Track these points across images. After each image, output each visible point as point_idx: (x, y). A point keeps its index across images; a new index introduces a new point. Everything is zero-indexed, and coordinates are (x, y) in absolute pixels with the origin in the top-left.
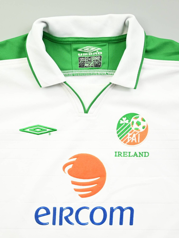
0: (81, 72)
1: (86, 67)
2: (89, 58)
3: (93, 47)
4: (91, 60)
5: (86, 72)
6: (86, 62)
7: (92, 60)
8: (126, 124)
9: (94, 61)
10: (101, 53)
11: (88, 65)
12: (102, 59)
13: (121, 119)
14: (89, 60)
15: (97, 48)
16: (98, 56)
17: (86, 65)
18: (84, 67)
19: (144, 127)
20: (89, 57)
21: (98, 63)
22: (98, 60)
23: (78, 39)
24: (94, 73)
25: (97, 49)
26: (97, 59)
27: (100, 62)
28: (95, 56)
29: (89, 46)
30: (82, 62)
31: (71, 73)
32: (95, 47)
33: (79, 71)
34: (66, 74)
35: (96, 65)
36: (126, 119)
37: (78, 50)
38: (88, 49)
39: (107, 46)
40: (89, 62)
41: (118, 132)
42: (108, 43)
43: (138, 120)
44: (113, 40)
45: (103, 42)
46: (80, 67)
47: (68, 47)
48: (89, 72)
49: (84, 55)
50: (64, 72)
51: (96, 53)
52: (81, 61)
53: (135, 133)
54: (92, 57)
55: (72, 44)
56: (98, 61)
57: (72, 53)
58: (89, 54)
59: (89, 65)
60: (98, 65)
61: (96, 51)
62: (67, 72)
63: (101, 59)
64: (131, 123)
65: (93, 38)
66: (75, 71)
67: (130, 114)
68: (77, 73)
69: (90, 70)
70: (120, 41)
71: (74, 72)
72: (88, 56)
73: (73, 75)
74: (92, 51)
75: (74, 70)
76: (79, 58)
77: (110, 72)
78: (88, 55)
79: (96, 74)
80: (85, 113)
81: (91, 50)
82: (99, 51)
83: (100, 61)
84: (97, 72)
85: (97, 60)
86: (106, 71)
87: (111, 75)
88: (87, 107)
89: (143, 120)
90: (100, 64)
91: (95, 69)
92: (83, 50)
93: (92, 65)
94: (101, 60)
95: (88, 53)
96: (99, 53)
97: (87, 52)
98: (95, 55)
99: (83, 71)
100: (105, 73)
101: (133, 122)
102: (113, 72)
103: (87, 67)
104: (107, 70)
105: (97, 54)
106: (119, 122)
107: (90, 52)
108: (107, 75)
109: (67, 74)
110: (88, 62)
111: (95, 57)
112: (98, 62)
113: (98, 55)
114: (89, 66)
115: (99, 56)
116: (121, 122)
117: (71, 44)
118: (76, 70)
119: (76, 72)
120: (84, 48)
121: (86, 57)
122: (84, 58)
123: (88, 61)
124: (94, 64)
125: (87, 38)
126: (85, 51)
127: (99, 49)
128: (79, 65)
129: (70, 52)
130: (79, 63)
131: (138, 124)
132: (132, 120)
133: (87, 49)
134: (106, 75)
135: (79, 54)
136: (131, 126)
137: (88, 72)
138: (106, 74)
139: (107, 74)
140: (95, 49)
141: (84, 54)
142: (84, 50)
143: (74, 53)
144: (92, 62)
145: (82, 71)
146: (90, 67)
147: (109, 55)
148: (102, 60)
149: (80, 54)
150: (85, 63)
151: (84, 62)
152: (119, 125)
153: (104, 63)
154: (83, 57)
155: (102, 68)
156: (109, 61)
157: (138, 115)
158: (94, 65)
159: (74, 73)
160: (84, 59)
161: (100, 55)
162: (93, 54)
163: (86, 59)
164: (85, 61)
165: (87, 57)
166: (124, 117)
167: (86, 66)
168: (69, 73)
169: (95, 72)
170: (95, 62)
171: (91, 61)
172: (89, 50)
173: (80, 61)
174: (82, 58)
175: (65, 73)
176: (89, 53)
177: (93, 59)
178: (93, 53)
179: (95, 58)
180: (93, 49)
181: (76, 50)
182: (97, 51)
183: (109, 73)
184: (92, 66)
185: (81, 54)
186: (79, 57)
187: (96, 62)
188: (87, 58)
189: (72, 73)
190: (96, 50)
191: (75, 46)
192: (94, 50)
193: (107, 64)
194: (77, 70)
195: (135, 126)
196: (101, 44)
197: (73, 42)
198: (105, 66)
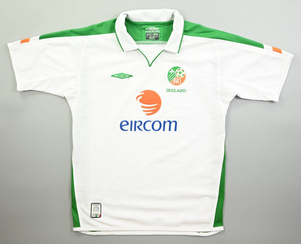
1: (150, 39)
2: (152, 34)
5: (150, 42)
8: (173, 73)
10: (159, 31)
13: (170, 70)
17: (150, 38)
19: (183, 75)
23: (145, 23)
26: (156, 35)
27: (158, 37)
28: (156, 33)
29: (152, 27)
32: (155, 28)
33: (146, 42)
35: (156, 38)
36: (173, 70)
39: (162, 27)
41: (168, 78)
42: (163, 25)
43: (180, 70)
44: (166, 24)
45: (160, 24)
46: (147, 39)
47: (140, 27)
50: (137, 42)
51: (156, 31)
53: (178, 78)
55: (142, 26)
61: (156, 30)
62: (139, 42)
64: (176, 72)
67: (176, 67)
69: (152, 41)
70: (169, 24)
76: (146, 33)
79: (156, 43)
82: (158, 30)
88: (150, 63)
89: (183, 71)
91: (155, 40)
93: (154, 38)
95: (151, 31)
96: (157, 31)
99: (148, 42)
100: (161, 43)
101: (177, 72)
102: (166, 42)
106: (169, 72)
107: (153, 30)
110: (151, 36)
114: (152, 38)
116: (170, 72)
119: (144, 42)
120: (149, 28)
125: (151, 22)
129: (141, 30)
131: (180, 73)
132: (177, 70)
133: (151, 29)
135: (146, 31)
136: (176, 74)
139: (162, 43)
141: (149, 31)
143: (143, 31)
147: (164, 32)
148: (159, 35)
152: (169, 73)
153: (160, 37)
154: (148, 33)
155: (159, 40)
156: (164, 36)
157: (180, 68)
161: (158, 33)
164: (149, 36)
165: (150, 33)
166: (172, 69)
171: (153, 35)
173: (146, 36)
177: (154, 34)
181: (144, 29)
183: (164, 43)
185: (147, 31)
189: (142, 43)
191: (144, 27)
193: (163, 38)
195: (178, 74)
196: (159, 26)
197: (142, 24)
198: (161, 39)
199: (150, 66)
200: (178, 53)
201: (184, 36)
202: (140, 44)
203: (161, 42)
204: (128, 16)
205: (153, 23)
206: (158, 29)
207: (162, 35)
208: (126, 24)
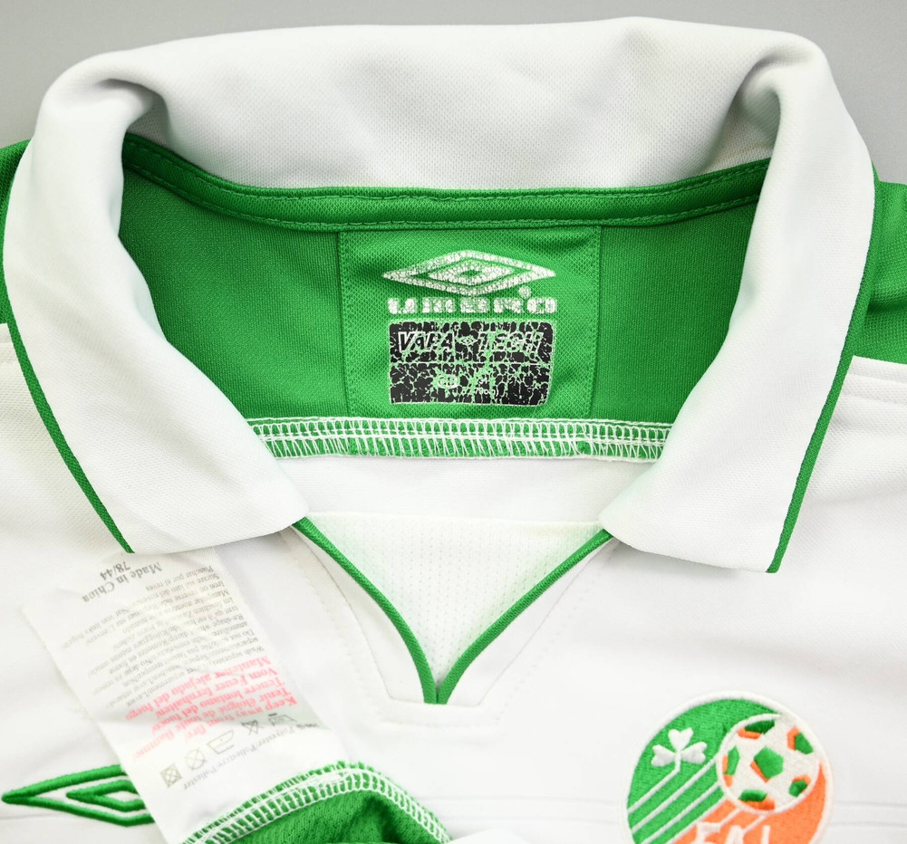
0: (408, 437)
2: (465, 330)
3: (493, 258)
4: (475, 347)
5: (442, 435)
6: (442, 362)
7: (488, 354)
8: (689, 767)
9: (498, 356)
10: (551, 305)
11: (456, 382)
12: (553, 346)
13: (661, 738)
14: (459, 347)
15: (520, 264)
16: (529, 329)
17: (441, 381)
18: (428, 399)
19: (798, 786)
20: (464, 325)
21: (529, 380)
22: (526, 354)
23: (387, 203)
24: (498, 444)
25: (525, 278)
26: (518, 344)
27: (544, 370)
29: (463, 254)
30: (414, 355)
31: (336, 436)
32: (505, 260)
33: (392, 427)
34: (299, 442)
35: (513, 388)
36: (693, 741)
37: (385, 276)
38: (460, 271)
39: (587, 255)
40: (460, 362)
41: (633, 819)
42: (603, 227)
43: (765, 741)
44: (641, 212)
45: (567, 222)
47: (319, 253)
48: (462, 438)
49: (426, 310)
50: (288, 425)
51: (515, 305)
52: (406, 353)
53: (742, 820)
54: (486, 328)
55: (343, 236)
56: (528, 364)
57: (346, 293)
58: (466, 307)
59: (464, 382)
61: (512, 292)
62: (312, 428)
63: (549, 349)
64: (719, 759)
65: (495, 195)
66: (365, 426)
67: (720, 704)
68: (382, 437)
69: (467, 422)
70: (684, 214)
71: (359, 433)
72: (460, 321)
73: (354, 452)
74: (490, 289)
75: (360, 419)
76: (394, 329)
77: (602, 433)
78: (458, 313)
79: (510, 449)
80: (428, 699)
81: (477, 280)
82: (538, 288)
83: (541, 364)
84: (516, 439)
85: (519, 357)
86: (579, 429)
87: (610, 453)
88: (440, 666)
89: (799, 742)
90: (537, 385)
91: (505, 414)
92: (424, 276)
93: (486, 386)
94: (546, 360)
95: (457, 297)
96: (532, 306)
97: (449, 290)
98: (507, 312)
99: (419, 429)
100: (572, 440)
101: (732, 757)
102: (627, 434)
103: (451, 399)
104: (583, 423)
105: (524, 307)
106: (647, 754)
107: (474, 291)
108: (583, 456)
109: (309, 442)
110: (456, 362)
111: (506, 327)
112: (525, 369)
113: (528, 321)
114: (465, 389)
115: (535, 325)
116: (661, 755)
117: (337, 233)
118: (370, 420)
119: (371, 429)
120: (430, 264)
123: (453, 351)
124: (498, 380)
125: (455, 195)
126: (437, 286)
127: (534, 277)
128: (395, 379)
129: (329, 284)
130: (396, 364)
131: (766, 765)
132: (732, 740)
133: (449, 275)
134: (575, 456)
135: (393, 305)
136: (721, 782)
137: (452, 437)
138: (575, 448)
139: (585, 448)
140: (508, 271)
141: (426, 302)
142: (431, 276)
143: (358, 294)
144: (487, 362)
145: (410, 429)
146: (472, 404)
147: (605, 312)
148: (552, 354)
149: (402, 304)
150: (436, 369)
151: (425, 357)
153: (567, 376)
154: (420, 321)
155: (546, 411)
156: (602, 358)
157: (771, 711)
158: (501, 388)
159: (354, 436)
160: (426, 336)
161: (540, 321)
162: (492, 306)
163: (444, 336)
164: (433, 355)
165: (446, 328)
166: (678, 723)
167: (442, 391)
168: (321, 437)
169: (505, 438)
170: (503, 367)
172: (463, 280)
173: (399, 355)
174: (416, 333)
175: (294, 430)
176: (464, 301)
177: (491, 343)
178: (496, 301)
179: (507, 339)
180: (494, 273)
181: (372, 273)
182: (521, 291)
183: (599, 441)
184: (487, 399)
185: (411, 303)
186: (396, 322)
187: (516, 367)
188: (451, 332)
189: (345, 436)
190: (516, 281)
191: (370, 249)
192: (502, 278)
193: (589, 382)
194: (379, 421)
195: (747, 779)
196: (551, 235)
197: (351, 219)
198: (569, 394)
199: (437, 692)
200: (773, 569)
201: (856, 361)
202: (321, 449)
203: (569, 431)
204: (155, 104)
205: (482, 204)
206: (539, 272)
207: (583, 352)
208: (131, 236)
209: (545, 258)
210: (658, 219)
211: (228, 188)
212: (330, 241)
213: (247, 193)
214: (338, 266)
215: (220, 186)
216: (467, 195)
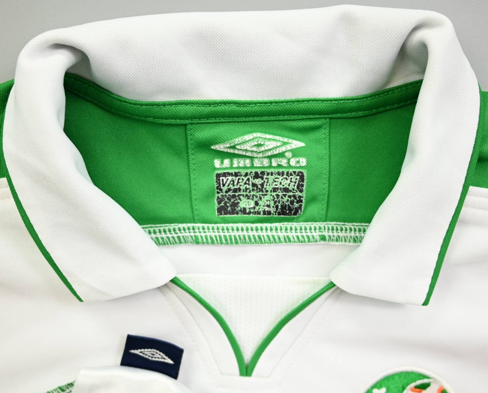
0: (227, 234)
1: (244, 211)
2: (257, 176)
3: (271, 136)
4: (262, 185)
5: (245, 233)
6: (245, 193)
7: (269, 188)
9: (275, 190)
10: (303, 162)
11: (252, 204)
12: (305, 183)
15: (286, 140)
16: (291, 175)
17: (244, 203)
18: (237, 213)
20: (256, 173)
22: (290, 188)
23: (212, 109)
24: (276, 237)
25: (288, 147)
26: (285, 183)
27: (300, 197)
28: (281, 170)
29: (255, 135)
30: (229, 190)
31: (188, 234)
32: (277, 138)
33: (218, 229)
34: (168, 238)
35: (283, 207)
37: (212, 147)
38: (253, 144)
39: (322, 134)
40: (254, 193)
42: (330, 118)
44: (351, 110)
45: (311, 116)
46: (220, 210)
47: (176, 136)
48: (256, 234)
49: (235, 165)
50: (162, 229)
51: (284, 162)
52: (225, 189)
54: (268, 174)
55: (189, 127)
56: (291, 194)
57: (191, 157)
58: (257, 163)
59: (257, 204)
60: (290, 209)
61: (281, 155)
62: (174, 230)
63: (303, 186)
65: (271, 103)
66: (203, 229)
67: (400, 374)
68: (213, 235)
69: (259, 225)
70: (374, 111)
71: (200, 232)
72: (254, 171)
73: (198, 243)
74: (270, 153)
75: (200, 225)
76: (218, 176)
77: (333, 229)
78: (252, 167)
79: (282, 239)
80: (241, 374)
81: (262, 149)
82: (296, 153)
83: (298, 194)
84: (286, 234)
85: (286, 190)
86: (320, 228)
87: (337, 240)
88: (248, 356)
89: (444, 392)
90: (296, 205)
91: (280, 221)
92: (234, 147)
93: (269, 206)
94: (301, 191)
95: (252, 158)
96: (293, 162)
97: (247, 154)
98: (279, 166)
99: (233, 230)
100: (317, 234)
102: (346, 230)
103: (250, 213)
104: (322, 224)
105: (289, 163)
107: (261, 155)
108: (322, 242)
109: (173, 238)
110: (252, 193)
111: (279, 174)
112: (290, 197)
113: (291, 171)
114: (257, 208)
115: (295, 172)
117: (185, 125)
118: (206, 225)
119: (206, 230)
120: (237, 140)
121: (243, 172)
122: (236, 175)
124: (275, 202)
125: (249, 103)
126: (240, 153)
127: (294, 147)
128: (219, 203)
129: (182, 152)
130: (220, 195)
133: (247, 146)
134: (318, 243)
135: (217, 163)
137: (251, 233)
138: (318, 238)
139: (323, 238)
140: (279, 144)
141: (235, 161)
142: (237, 147)
143: (198, 158)
144: (269, 193)
145: (228, 230)
146: (261, 216)
147: (332, 165)
148: (304, 188)
149: (222, 163)
150: (241, 197)
151: (235, 191)
153: (312, 199)
154: (233, 171)
155: (301, 219)
156: (332, 189)
157: (428, 378)
158: (277, 207)
159: (198, 234)
160: (236, 179)
161: (297, 170)
162: (271, 162)
163: (245, 179)
164: (240, 189)
165: (246, 175)
166: (377, 386)
167: (245, 209)
168: (180, 235)
169: (280, 234)
170: (278, 195)
171: (261, 188)
172: (255, 149)
173: (221, 190)
174: (230, 178)
175: (165, 231)
176: (256, 160)
177: (271, 183)
178: (273, 160)
179: (280, 180)
180: (271, 145)
181: (205, 146)
182: (286, 154)
183: (331, 234)
185: (227, 162)
186: (219, 172)
188: (249, 177)
189: (192, 234)
190: (283, 149)
191: (203, 133)
192: (276, 148)
193: (325, 202)
194: (211, 226)
196: (302, 124)
197: (193, 117)
198: (314, 209)
199: (246, 369)
200: (426, 303)
201: (471, 188)
202: (180, 241)
203: (314, 229)
205: (264, 108)
206: (296, 144)
207: (321, 186)
209: (299, 136)
210: (360, 113)
211: (125, 102)
212: (182, 129)
213: (135, 104)
214: (187, 143)
215: (121, 101)
216: (255, 103)
